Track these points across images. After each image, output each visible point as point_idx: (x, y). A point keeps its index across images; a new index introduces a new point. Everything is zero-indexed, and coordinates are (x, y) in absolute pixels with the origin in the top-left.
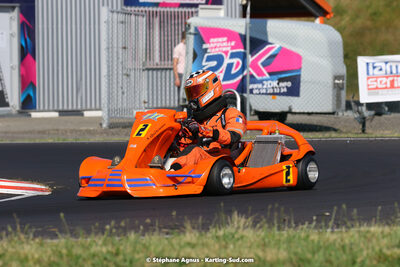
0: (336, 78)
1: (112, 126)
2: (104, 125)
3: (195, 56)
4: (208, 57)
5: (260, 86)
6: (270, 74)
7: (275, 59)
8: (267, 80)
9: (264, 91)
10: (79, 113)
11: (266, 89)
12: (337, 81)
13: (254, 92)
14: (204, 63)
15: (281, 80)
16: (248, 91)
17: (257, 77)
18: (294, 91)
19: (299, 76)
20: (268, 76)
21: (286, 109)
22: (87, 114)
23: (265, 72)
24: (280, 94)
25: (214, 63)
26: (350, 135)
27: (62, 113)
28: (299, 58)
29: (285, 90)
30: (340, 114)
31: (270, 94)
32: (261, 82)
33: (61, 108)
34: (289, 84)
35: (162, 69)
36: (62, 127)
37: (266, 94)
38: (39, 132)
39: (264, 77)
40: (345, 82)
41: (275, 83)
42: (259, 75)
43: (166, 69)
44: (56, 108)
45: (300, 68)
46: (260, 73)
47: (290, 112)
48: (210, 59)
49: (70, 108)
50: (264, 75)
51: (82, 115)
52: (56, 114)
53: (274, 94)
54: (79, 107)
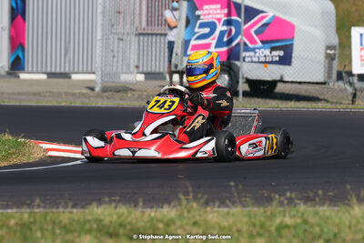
0: (328, 48)
1: (105, 90)
2: (97, 89)
3: (188, 22)
4: (201, 24)
5: (252, 54)
6: (263, 42)
7: (267, 28)
8: (259, 48)
9: (257, 60)
10: (66, 76)
11: (258, 57)
12: (329, 51)
13: (247, 59)
14: (196, 30)
15: (273, 49)
16: (241, 59)
17: (250, 45)
18: (286, 60)
19: (292, 45)
20: (260, 44)
21: (278, 78)
22: (74, 77)
23: (258, 40)
24: (272, 62)
25: (207, 30)
26: (339, 106)
27: (51, 75)
28: (292, 27)
29: (277, 59)
30: (331, 84)
31: (262, 62)
32: (253, 50)
33: (49, 70)
34: (282, 53)
35: (149, 34)
36: (55, 90)
37: (259, 62)
38: (35, 94)
39: (257, 46)
40: (337, 52)
41: (267, 52)
42: (251, 43)
43: (153, 34)
44: (44, 70)
45: (293, 38)
46: (253, 41)
47: (281, 81)
48: (202, 25)
49: (58, 70)
50: (257, 43)
51: (70, 77)
52: (44, 77)
53: (265, 62)
54: (67, 70)
